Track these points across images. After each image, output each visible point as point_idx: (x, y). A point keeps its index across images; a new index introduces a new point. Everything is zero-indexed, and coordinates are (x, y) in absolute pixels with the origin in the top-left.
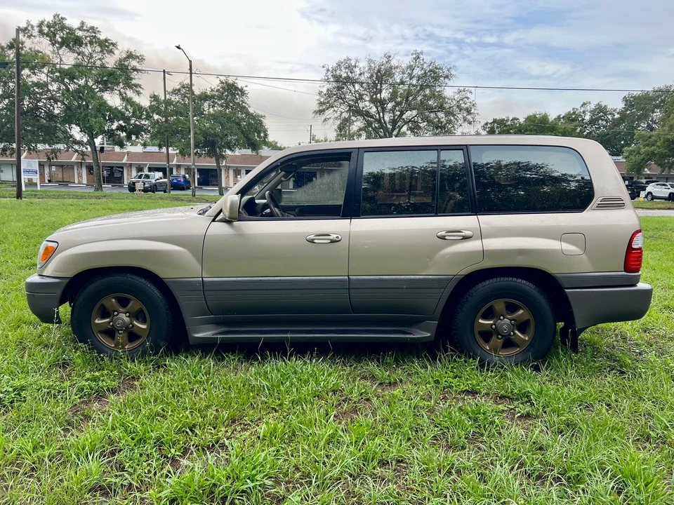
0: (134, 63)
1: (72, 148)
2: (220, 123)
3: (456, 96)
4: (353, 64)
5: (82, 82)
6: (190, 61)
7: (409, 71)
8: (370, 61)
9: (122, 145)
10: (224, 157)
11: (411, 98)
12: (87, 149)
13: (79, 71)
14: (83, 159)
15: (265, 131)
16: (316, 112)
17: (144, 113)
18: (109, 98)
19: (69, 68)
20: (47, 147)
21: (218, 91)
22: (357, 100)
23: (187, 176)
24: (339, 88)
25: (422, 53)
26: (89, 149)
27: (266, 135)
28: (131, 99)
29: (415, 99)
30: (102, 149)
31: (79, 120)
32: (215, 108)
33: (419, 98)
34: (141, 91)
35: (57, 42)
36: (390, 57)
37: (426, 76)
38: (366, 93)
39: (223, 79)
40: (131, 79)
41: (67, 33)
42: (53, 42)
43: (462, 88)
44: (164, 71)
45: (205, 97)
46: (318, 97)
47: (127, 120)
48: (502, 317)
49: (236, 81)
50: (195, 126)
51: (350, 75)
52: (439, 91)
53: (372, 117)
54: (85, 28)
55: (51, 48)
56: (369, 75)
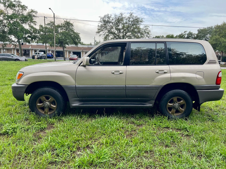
0: (34, 14)
1: (12, 43)
2: (64, 35)
3: (144, 28)
4: (110, 16)
5: (15, 20)
6: (54, 14)
7: (128, 19)
8: (115, 15)
9: (29, 43)
10: (65, 47)
11: (129, 28)
12: (17, 43)
13: (14, 16)
14: (15, 47)
15: (80, 39)
16: (97, 32)
17: (37, 31)
18: (25, 26)
19: (11, 15)
20: (2, 43)
21: (64, 24)
22: (111, 29)
23: (52, 53)
24: (105, 24)
25: (133, 13)
26: (18, 43)
27: (80, 40)
28: (33, 26)
29: (130, 29)
30: (22, 44)
31: (14, 33)
32: (63, 30)
33: (132, 29)
34: (36, 23)
35: (6, 6)
36: (122, 14)
37: (134, 21)
38: (114, 26)
39: (65, 20)
40: (33, 19)
41: (10, 3)
42: (5, 6)
43: (146, 25)
44: (44, 17)
45: (59, 26)
46: (98, 27)
47: (31, 33)
48: (176, 103)
49: (70, 21)
50: (56, 36)
51: (109, 20)
52: (138, 26)
53: (116, 34)
54: (16, 1)
55: (4, 8)
56: (115, 20)
